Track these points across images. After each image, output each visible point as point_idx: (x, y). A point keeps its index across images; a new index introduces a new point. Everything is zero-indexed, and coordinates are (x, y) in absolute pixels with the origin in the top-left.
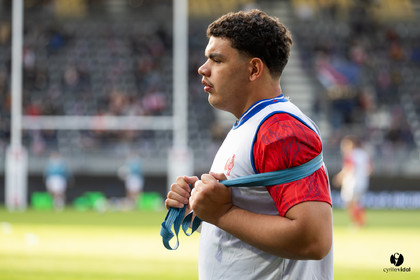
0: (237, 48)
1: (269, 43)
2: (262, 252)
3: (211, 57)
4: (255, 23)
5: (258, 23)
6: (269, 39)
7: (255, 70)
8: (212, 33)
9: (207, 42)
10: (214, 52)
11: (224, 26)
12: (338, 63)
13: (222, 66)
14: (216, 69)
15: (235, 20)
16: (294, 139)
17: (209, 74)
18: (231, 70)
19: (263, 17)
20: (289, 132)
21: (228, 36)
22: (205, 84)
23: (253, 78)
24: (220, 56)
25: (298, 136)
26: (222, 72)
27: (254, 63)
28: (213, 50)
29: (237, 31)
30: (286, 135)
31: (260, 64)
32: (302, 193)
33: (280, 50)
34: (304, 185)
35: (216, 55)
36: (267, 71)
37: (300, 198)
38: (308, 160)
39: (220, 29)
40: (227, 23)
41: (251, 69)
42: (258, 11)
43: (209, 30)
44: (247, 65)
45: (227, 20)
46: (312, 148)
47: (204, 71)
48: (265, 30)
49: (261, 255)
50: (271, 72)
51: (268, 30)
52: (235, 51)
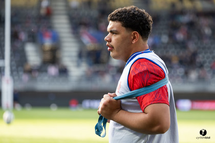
0: (125, 26)
1: (141, 23)
2: (135, 132)
3: (111, 32)
4: (133, 13)
5: (135, 13)
6: (141, 21)
7: (134, 38)
8: (111, 19)
9: (108, 24)
10: (113, 29)
11: (117, 16)
12: (92, 31)
13: (118, 36)
14: (114, 38)
15: (122, 12)
16: (147, 72)
17: (110, 41)
18: (122, 38)
19: (136, 9)
20: (145, 68)
21: (120, 20)
22: (108, 46)
23: (134, 42)
24: (116, 31)
25: (149, 70)
26: (117, 40)
27: (134, 34)
28: (112, 28)
29: (125, 18)
30: (143, 70)
31: (138, 35)
32: (151, 99)
33: (147, 27)
34: (153, 95)
35: (114, 31)
36: (141, 38)
37: (149, 102)
38: (155, 82)
39: (115, 17)
40: (119, 14)
41: (132, 37)
42: (134, 7)
43: (109, 18)
44: (131, 35)
45: (119, 12)
46: (158, 76)
47: (108, 39)
48: (139, 17)
49: (134, 134)
50: (143, 38)
51: (140, 17)
52: (124, 28)
